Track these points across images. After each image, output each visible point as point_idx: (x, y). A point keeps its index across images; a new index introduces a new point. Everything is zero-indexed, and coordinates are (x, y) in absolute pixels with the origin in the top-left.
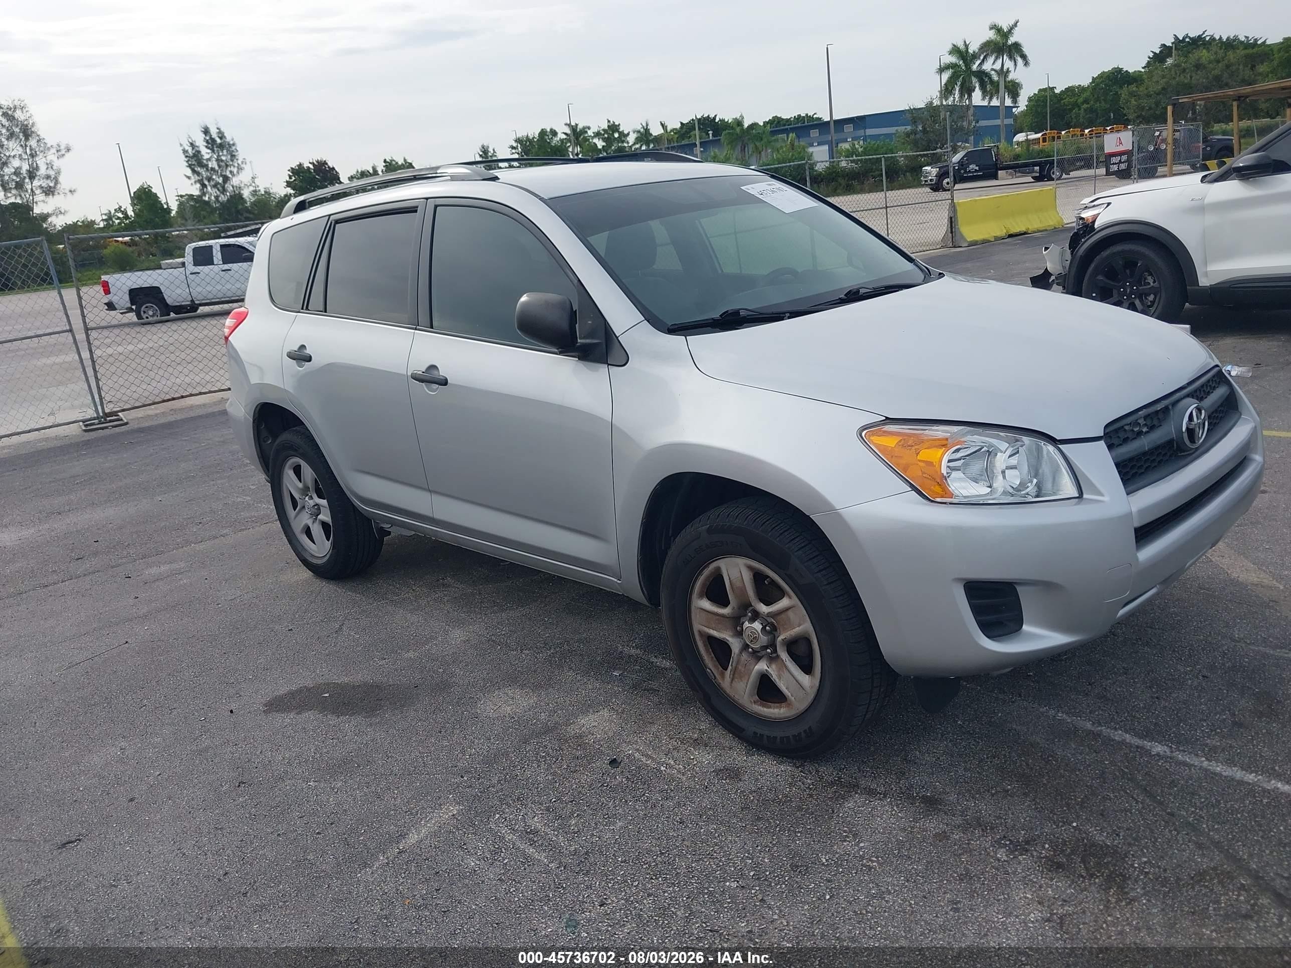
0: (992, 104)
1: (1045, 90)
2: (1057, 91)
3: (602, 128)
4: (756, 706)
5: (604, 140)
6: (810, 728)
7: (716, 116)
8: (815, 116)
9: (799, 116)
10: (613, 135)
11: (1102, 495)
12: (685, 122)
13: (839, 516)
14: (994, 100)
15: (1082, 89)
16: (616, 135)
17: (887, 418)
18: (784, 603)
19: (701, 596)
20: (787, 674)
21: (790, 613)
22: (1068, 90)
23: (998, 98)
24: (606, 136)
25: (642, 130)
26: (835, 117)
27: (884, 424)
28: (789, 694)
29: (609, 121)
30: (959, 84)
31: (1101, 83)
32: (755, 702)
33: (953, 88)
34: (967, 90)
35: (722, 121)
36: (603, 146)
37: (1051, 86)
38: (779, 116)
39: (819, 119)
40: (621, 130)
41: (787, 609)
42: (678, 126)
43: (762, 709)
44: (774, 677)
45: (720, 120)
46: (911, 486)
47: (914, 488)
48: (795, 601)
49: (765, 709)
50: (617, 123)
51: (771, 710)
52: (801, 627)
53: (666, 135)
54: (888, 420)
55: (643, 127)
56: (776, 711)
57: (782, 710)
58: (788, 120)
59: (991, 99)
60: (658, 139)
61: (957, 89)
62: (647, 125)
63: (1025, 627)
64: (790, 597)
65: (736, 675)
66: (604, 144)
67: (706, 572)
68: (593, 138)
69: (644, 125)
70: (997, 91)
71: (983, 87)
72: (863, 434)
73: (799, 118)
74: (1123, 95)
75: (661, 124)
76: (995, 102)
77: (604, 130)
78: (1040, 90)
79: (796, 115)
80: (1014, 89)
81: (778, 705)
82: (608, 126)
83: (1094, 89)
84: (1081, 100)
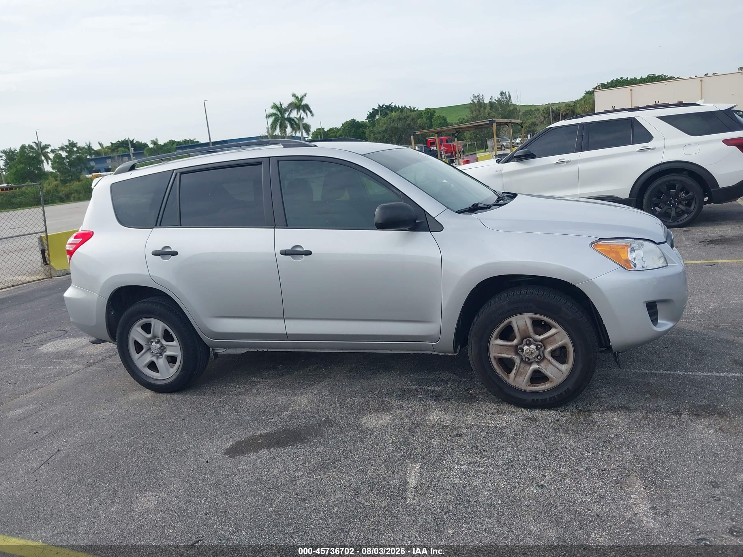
0: (297, 136)
1: (319, 129)
2: (326, 130)
3: (65, 145)
4: (530, 387)
5: (67, 152)
6: (568, 389)
7: (134, 139)
8: (195, 140)
9: (186, 140)
10: (72, 149)
11: (676, 264)
12: (114, 142)
13: (592, 282)
14: (298, 133)
15: (338, 130)
16: (75, 149)
17: (600, 239)
18: (553, 331)
19: (496, 338)
20: (551, 366)
21: (556, 336)
22: (331, 129)
23: (299, 132)
24: (68, 149)
25: (86, 147)
26: (212, 141)
27: (598, 242)
28: (553, 376)
29: (69, 141)
30: (279, 124)
31: (347, 126)
32: (529, 386)
33: (276, 126)
34: (283, 128)
35: (138, 142)
36: (66, 156)
37: (322, 127)
38: (173, 140)
39: (197, 142)
40: (78, 146)
41: (554, 334)
42: (110, 145)
43: (534, 388)
44: (543, 370)
45: (136, 142)
46: (620, 265)
47: (621, 266)
48: (560, 329)
49: (536, 387)
50: (75, 142)
51: (540, 387)
52: (562, 342)
53: (103, 151)
54: (601, 239)
55: (87, 145)
56: (543, 386)
57: (547, 385)
58: (179, 142)
59: (296, 133)
60: (97, 153)
61: (278, 126)
62: (90, 144)
63: (659, 321)
64: (556, 328)
65: (518, 374)
66: (67, 154)
67: (502, 325)
68: (58, 151)
69: (88, 144)
70: (299, 128)
71: (292, 126)
72: (592, 246)
73: (185, 141)
74: (367, 132)
75: (99, 143)
76: (298, 134)
77: (66, 146)
78: (317, 129)
79: (184, 139)
80: (307, 128)
81: (543, 384)
82: (69, 144)
83: (344, 129)
84: (338, 135)
